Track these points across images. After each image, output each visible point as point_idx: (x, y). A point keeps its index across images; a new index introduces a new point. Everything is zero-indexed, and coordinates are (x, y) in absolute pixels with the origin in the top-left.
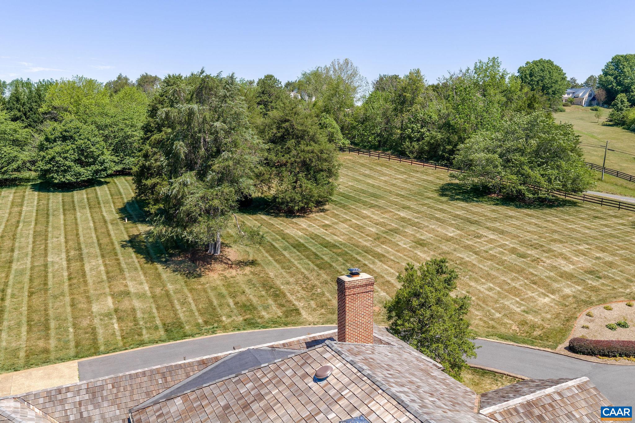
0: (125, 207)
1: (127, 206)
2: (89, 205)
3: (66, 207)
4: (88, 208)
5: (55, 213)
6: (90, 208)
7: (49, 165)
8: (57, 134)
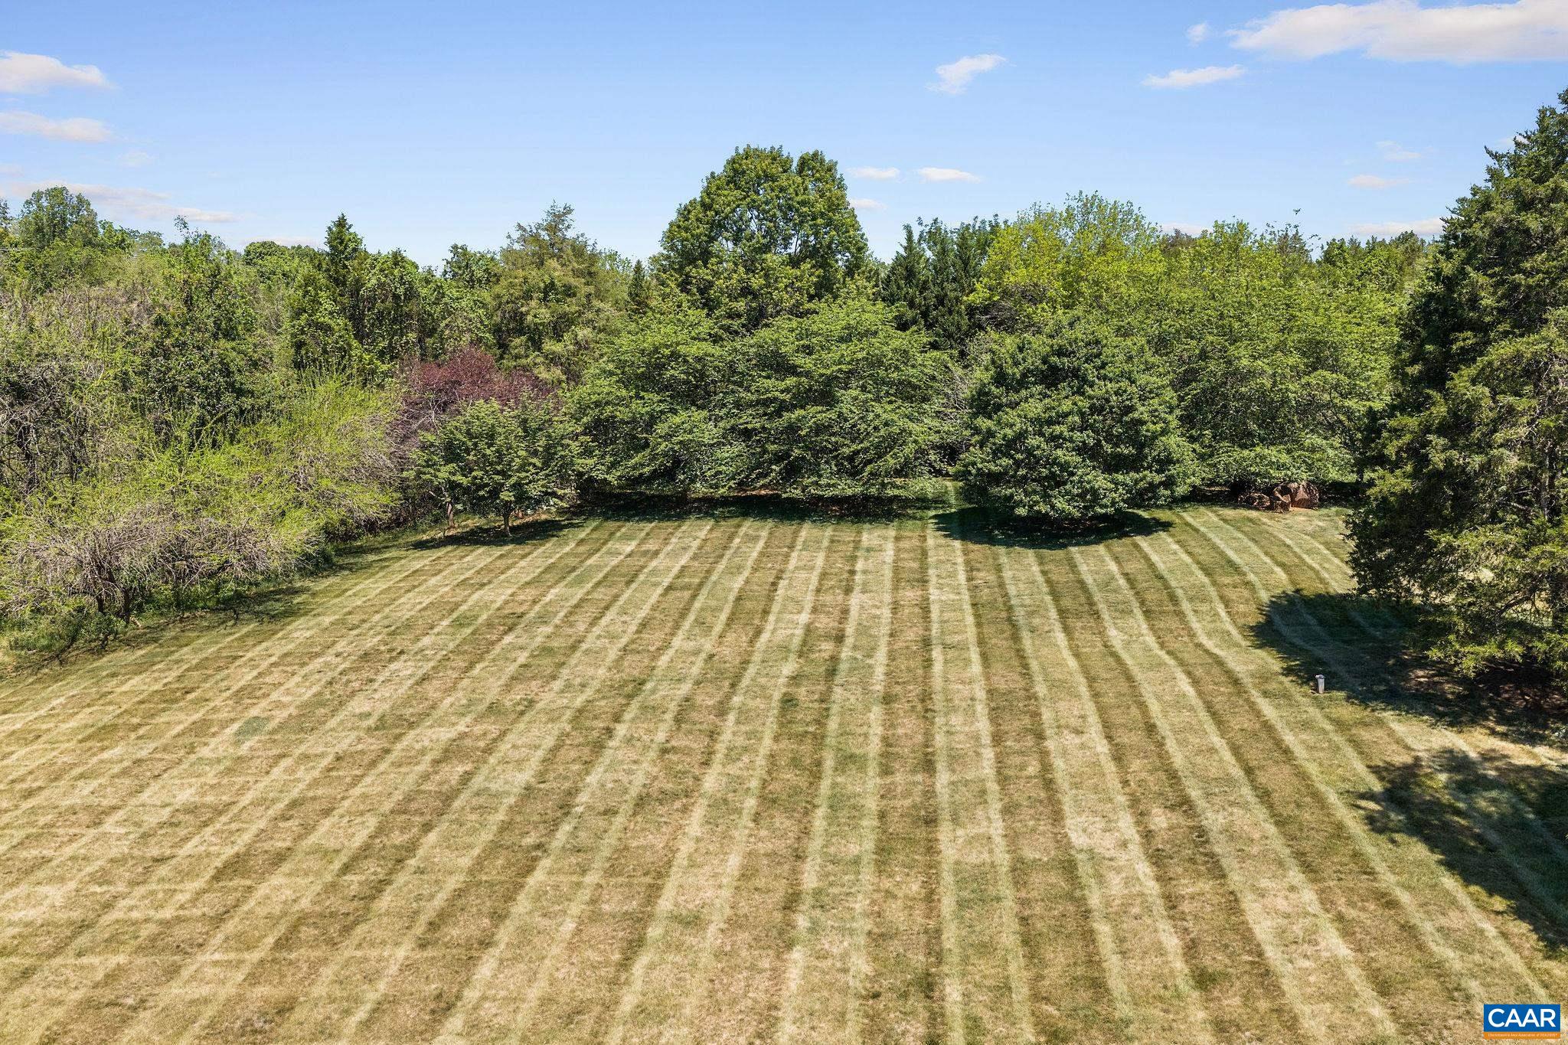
0: (1269, 622)
1: (1277, 619)
2: (1142, 603)
3: (1067, 602)
4: (1138, 613)
5: (1036, 621)
6: (1147, 613)
7: (1005, 461)
8: (1032, 361)
